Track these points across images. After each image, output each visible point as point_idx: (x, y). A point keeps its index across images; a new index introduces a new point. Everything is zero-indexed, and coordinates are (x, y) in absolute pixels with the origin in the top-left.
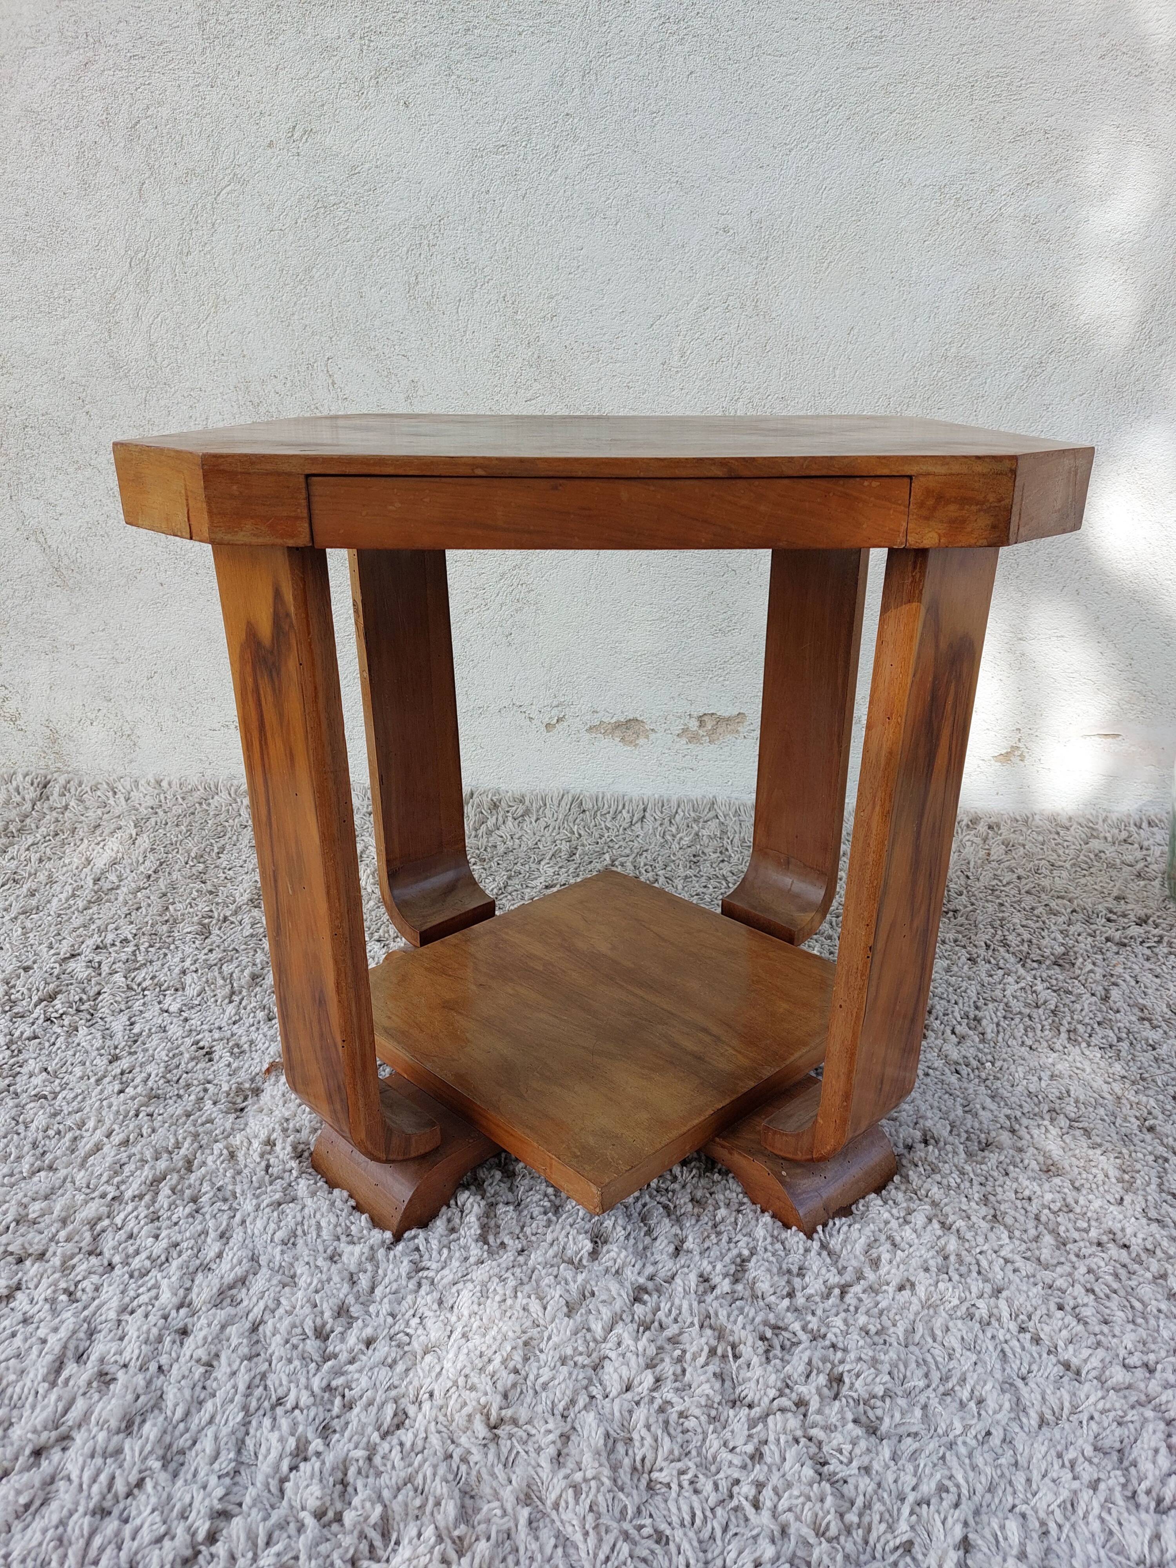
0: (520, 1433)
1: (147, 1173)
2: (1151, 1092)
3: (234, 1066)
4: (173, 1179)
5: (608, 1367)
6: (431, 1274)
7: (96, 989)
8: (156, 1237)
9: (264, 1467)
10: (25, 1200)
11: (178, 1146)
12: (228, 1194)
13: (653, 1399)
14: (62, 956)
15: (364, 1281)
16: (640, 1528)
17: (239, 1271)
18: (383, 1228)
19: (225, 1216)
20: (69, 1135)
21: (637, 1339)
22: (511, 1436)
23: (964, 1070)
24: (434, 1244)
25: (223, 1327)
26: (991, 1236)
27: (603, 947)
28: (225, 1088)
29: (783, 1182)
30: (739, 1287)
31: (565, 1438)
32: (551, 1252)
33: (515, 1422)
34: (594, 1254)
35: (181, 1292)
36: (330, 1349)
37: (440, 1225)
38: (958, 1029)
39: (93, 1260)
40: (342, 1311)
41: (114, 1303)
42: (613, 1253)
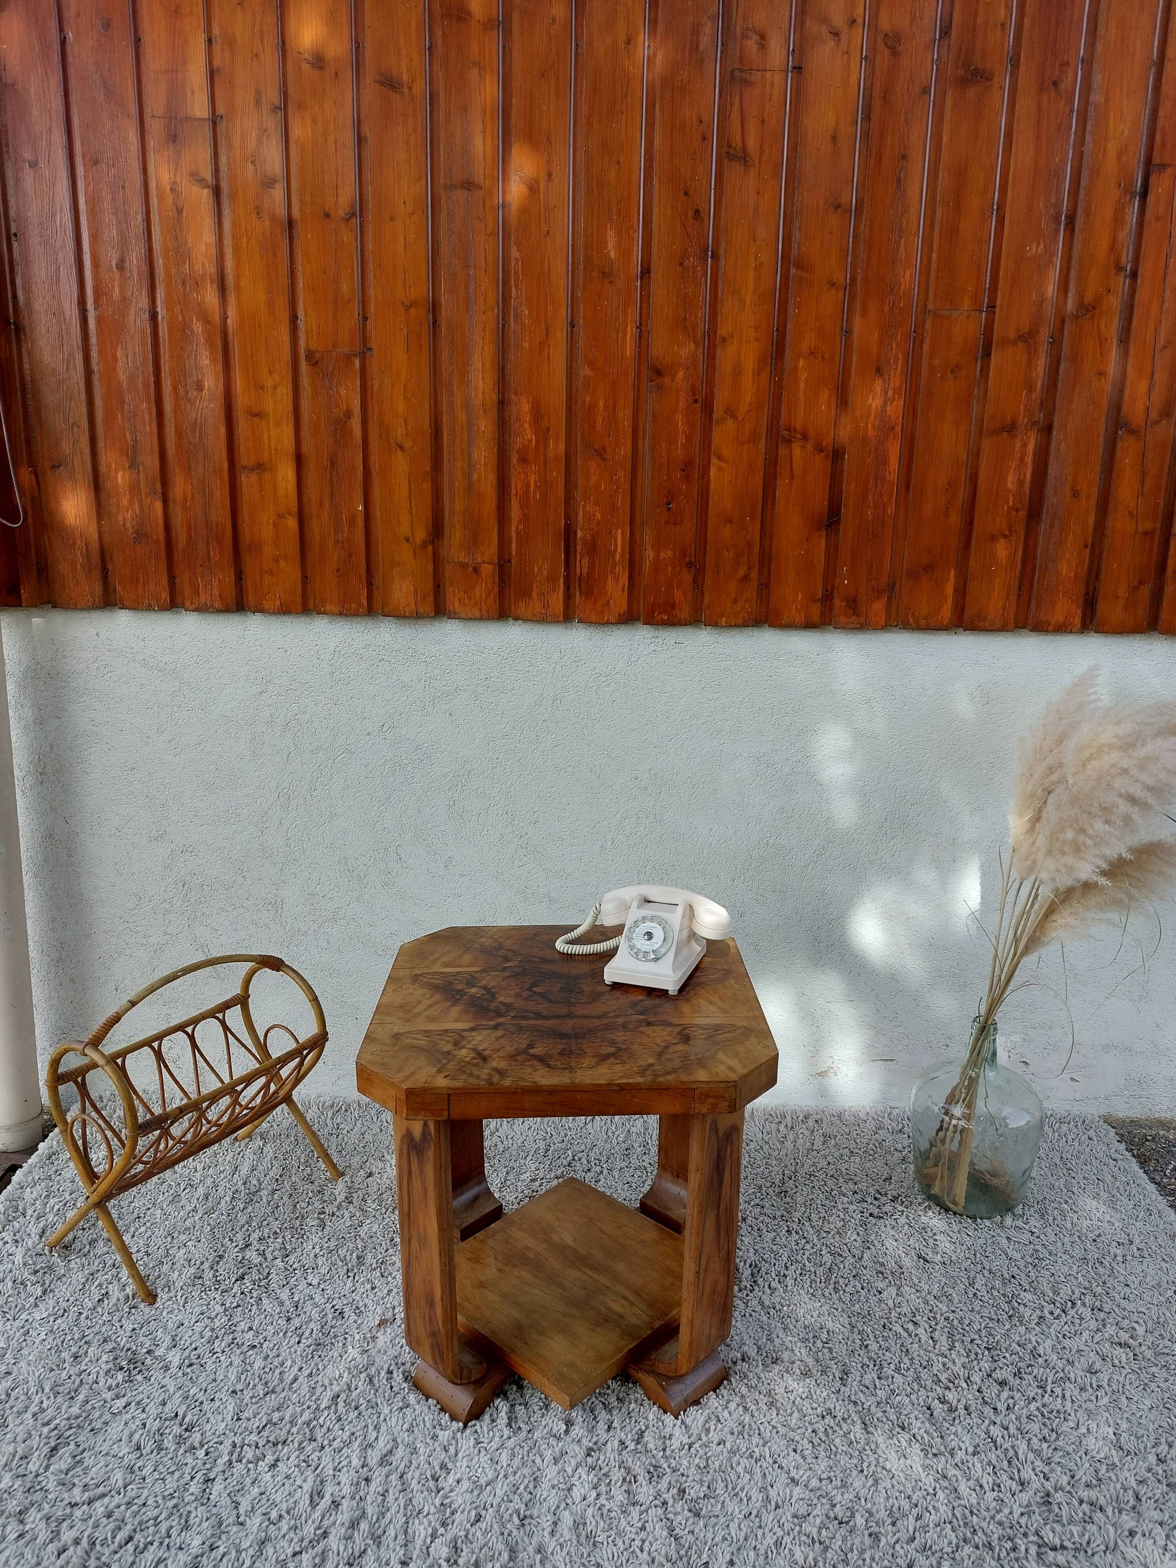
0: (534, 1522)
1: (329, 1394)
2: (871, 1323)
3: (359, 1322)
4: (343, 1396)
5: (575, 1489)
6: (485, 1445)
7: (267, 1270)
8: (343, 1429)
9: (419, 1542)
10: (269, 1412)
11: (341, 1376)
12: (374, 1404)
13: (596, 1504)
14: (240, 1247)
15: (452, 1450)
16: (590, 1561)
17: (389, 1447)
18: (458, 1421)
19: (375, 1417)
20: (277, 1372)
21: (588, 1475)
22: (530, 1524)
23: (772, 1311)
24: (485, 1429)
25: (387, 1476)
26: (768, 1414)
27: (569, 1240)
28: (357, 1337)
29: (663, 1389)
30: (639, 1446)
31: (555, 1523)
32: (545, 1432)
33: (531, 1517)
34: (567, 1432)
35: (362, 1459)
36: (440, 1486)
37: (487, 1417)
38: (773, 1284)
39: (314, 1444)
40: (443, 1466)
41: (331, 1466)
42: (577, 1431)
